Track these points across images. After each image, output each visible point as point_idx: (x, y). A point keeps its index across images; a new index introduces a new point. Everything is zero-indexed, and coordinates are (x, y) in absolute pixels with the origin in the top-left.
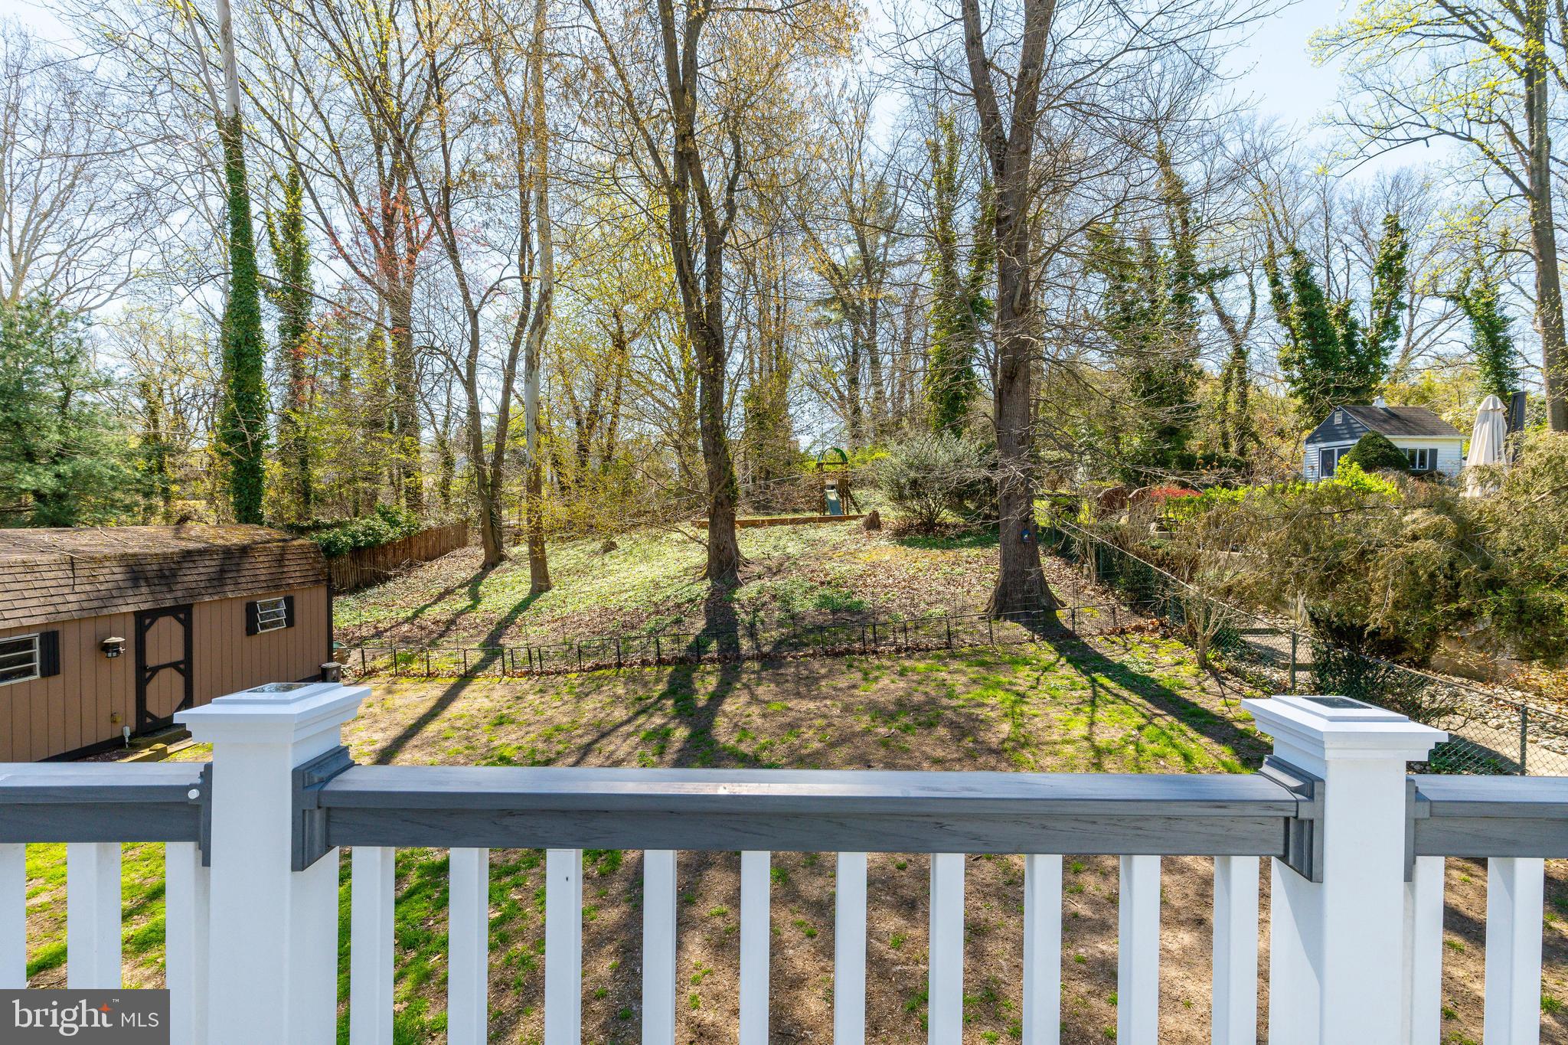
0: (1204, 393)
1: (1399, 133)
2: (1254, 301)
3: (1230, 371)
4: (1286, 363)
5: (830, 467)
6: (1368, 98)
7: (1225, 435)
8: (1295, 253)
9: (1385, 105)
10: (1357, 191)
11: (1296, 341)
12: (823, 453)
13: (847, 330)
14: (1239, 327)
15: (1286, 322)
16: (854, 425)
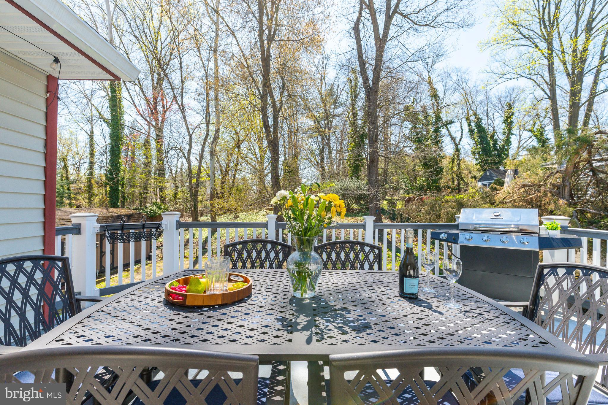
0: (445, 163)
1: (508, 76)
2: (462, 131)
3: (454, 156)
4: (474, 153)
5: (314, 189)
6: (497, 64)
7: (453, 178)
8: (476, 115)
9: (503, 66)
10: (500, 92)
11: (477, 145)
12: (312, 185)
13: (320, 139)
14: (457, 141)
15: (474, 139)
16: (322, 174)
